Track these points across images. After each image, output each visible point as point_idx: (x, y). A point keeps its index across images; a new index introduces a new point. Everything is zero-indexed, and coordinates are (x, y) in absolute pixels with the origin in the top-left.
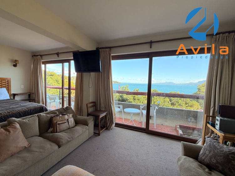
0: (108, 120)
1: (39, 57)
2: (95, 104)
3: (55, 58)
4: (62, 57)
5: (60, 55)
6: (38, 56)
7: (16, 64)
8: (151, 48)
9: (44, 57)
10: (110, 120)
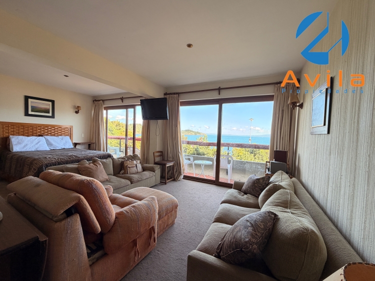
0: (176, 171)
1: (101, 101)
2: (162, 154)
3: (120, 103)
4: (126, 103)
5: (124, 100)
6: (99, 101)
7: (78, 110)
8: (219, 94)
9: (106, 102)
10: (178, 172)
